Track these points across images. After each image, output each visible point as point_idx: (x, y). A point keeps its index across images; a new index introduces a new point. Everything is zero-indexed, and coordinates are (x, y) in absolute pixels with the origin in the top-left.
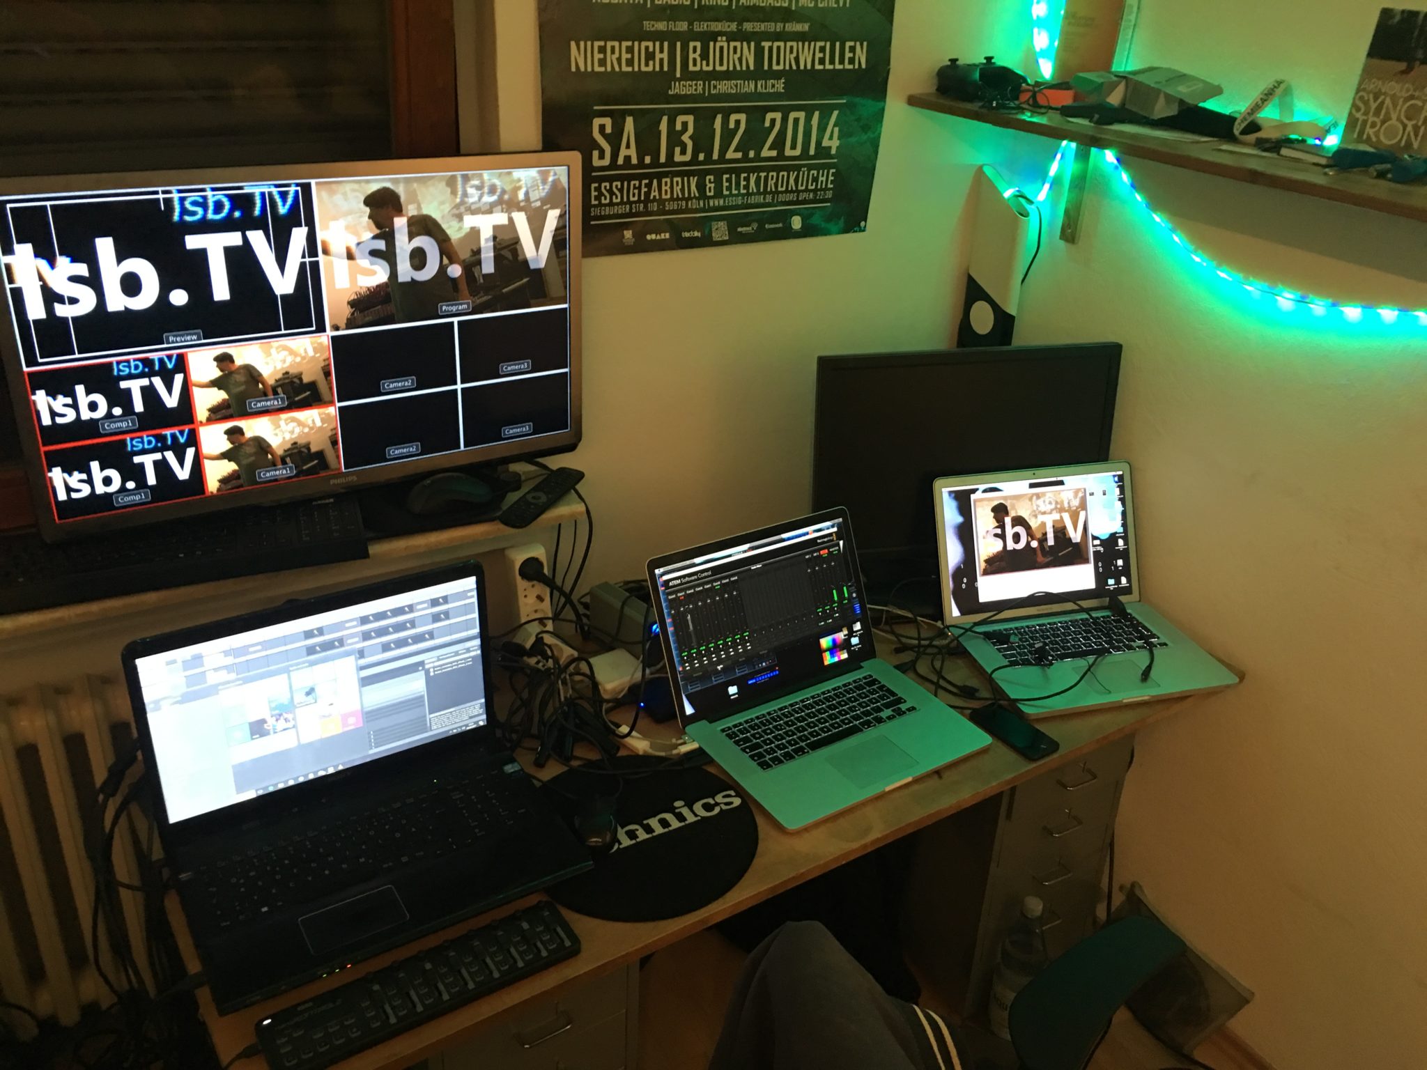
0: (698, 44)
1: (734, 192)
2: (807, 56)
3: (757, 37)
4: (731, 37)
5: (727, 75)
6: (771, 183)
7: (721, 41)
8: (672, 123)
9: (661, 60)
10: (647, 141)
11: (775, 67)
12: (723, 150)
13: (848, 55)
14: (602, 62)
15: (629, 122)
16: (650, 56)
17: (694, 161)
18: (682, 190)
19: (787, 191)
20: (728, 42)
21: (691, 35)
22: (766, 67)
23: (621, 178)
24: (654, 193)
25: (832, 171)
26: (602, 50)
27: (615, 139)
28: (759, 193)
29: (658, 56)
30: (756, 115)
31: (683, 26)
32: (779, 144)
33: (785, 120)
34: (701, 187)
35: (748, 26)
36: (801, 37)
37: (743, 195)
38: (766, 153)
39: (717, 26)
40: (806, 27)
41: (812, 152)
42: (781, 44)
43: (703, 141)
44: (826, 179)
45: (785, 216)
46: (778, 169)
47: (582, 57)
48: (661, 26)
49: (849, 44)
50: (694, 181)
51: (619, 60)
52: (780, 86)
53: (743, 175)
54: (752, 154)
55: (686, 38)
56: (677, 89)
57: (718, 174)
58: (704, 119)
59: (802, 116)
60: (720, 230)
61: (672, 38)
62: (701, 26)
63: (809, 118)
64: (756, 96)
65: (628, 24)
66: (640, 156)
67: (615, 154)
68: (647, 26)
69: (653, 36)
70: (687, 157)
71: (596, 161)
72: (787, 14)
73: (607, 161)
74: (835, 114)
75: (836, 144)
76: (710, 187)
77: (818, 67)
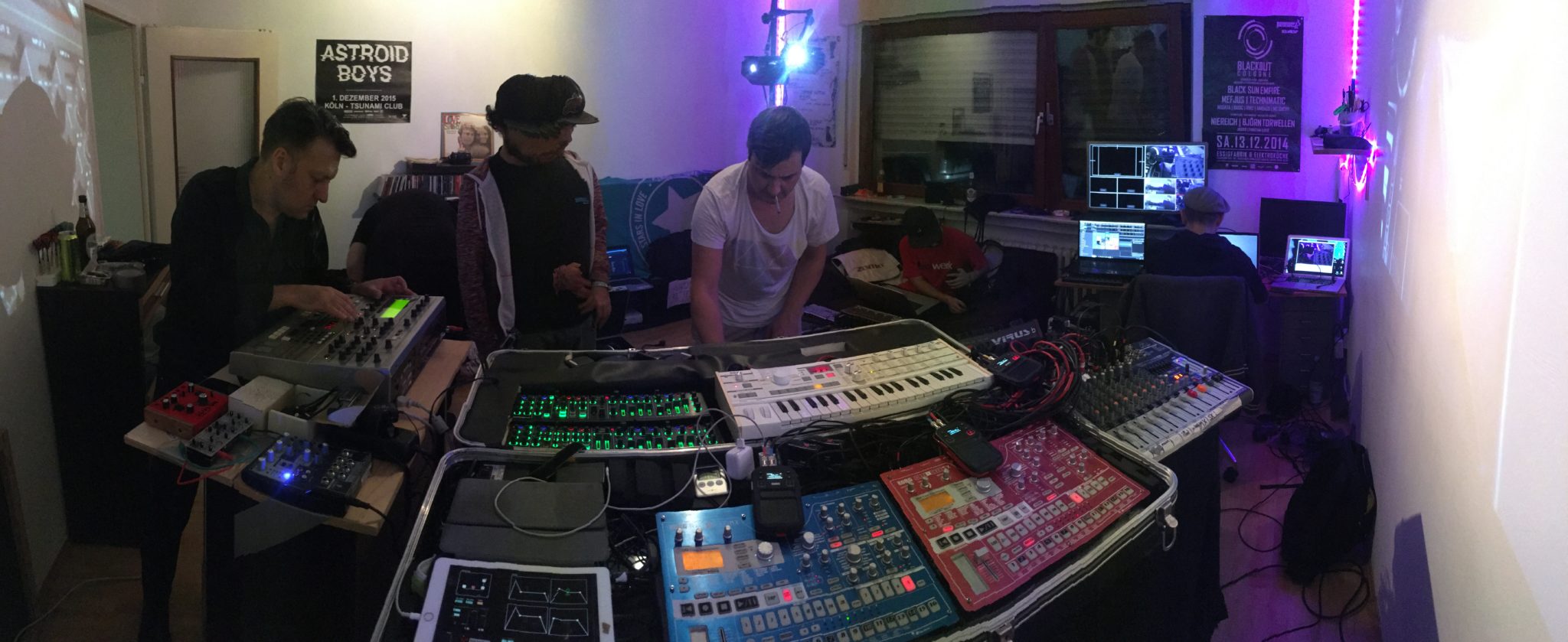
0: (1245, 119)
1: (1257, 158)
2: (1277, 123)
3: (1262, 118)
4: (1254, 118)
5: (1252, 127)
6: (1268, 156)
7: (1251, 119)
8: (1238, 138)
9: (1235, 123)
10: (1232, 142)
11: (1267, 125)
12: (1254, 145)
13: (1288, 124)
14: (1219, 123)
15: (1227, 137)
16: (1232, 122)
17: (1245, 148)
18: (1241, 155)
19: (1273, 158)
22: (1264, 125)
23: (1225, 150)
24: (1235, 155)
25: (1287, 154)
26: (1219, 120)
27: (1223, 141)
28: (1265, 158)
31: (1241, 115)
32: (1269, 145)
33: (1270, 139)
34: (1248, 155)
35: (1259, 116)
36: (1274, 118)
37: (1261, 158)
38: (1266, 147)
39: (1250, 115)
40: (1276, 116)
41: (1280, 148)
42: (1269, 120)
43: (1247, 143)
44: (1286, 156)
45: (1274, 165)
46: (1270, 152)
47: (1214, 121)
48: (1235, 115)
49: (1288, 121)
50: (1246, 153)
51: (1224, 122)
52: (1268, 130)
53: (1259, 153)
54: (1262, 147)
55: (1242, 118)
56: (1239, 129)
57: (1253, 153)
58: (1247, 137)
59: (1276, 138)
60: (1253, 166)
61: (1238, 117)
62: (1245, 115)
63: (1278, 139)
64: (1261, 133)
65: (1225, 114)
66: (1230, 145)
67: (1223, 145)
68: (1232, 115)
69: (1233, 117)
70: (1243, 147)
71: (1218, 146)
72: (1269, 113)
73: (1221, 146)
74: (1286, 139)
75: (1287, 147)
76: (1250, 155)
77: (1279, 126)
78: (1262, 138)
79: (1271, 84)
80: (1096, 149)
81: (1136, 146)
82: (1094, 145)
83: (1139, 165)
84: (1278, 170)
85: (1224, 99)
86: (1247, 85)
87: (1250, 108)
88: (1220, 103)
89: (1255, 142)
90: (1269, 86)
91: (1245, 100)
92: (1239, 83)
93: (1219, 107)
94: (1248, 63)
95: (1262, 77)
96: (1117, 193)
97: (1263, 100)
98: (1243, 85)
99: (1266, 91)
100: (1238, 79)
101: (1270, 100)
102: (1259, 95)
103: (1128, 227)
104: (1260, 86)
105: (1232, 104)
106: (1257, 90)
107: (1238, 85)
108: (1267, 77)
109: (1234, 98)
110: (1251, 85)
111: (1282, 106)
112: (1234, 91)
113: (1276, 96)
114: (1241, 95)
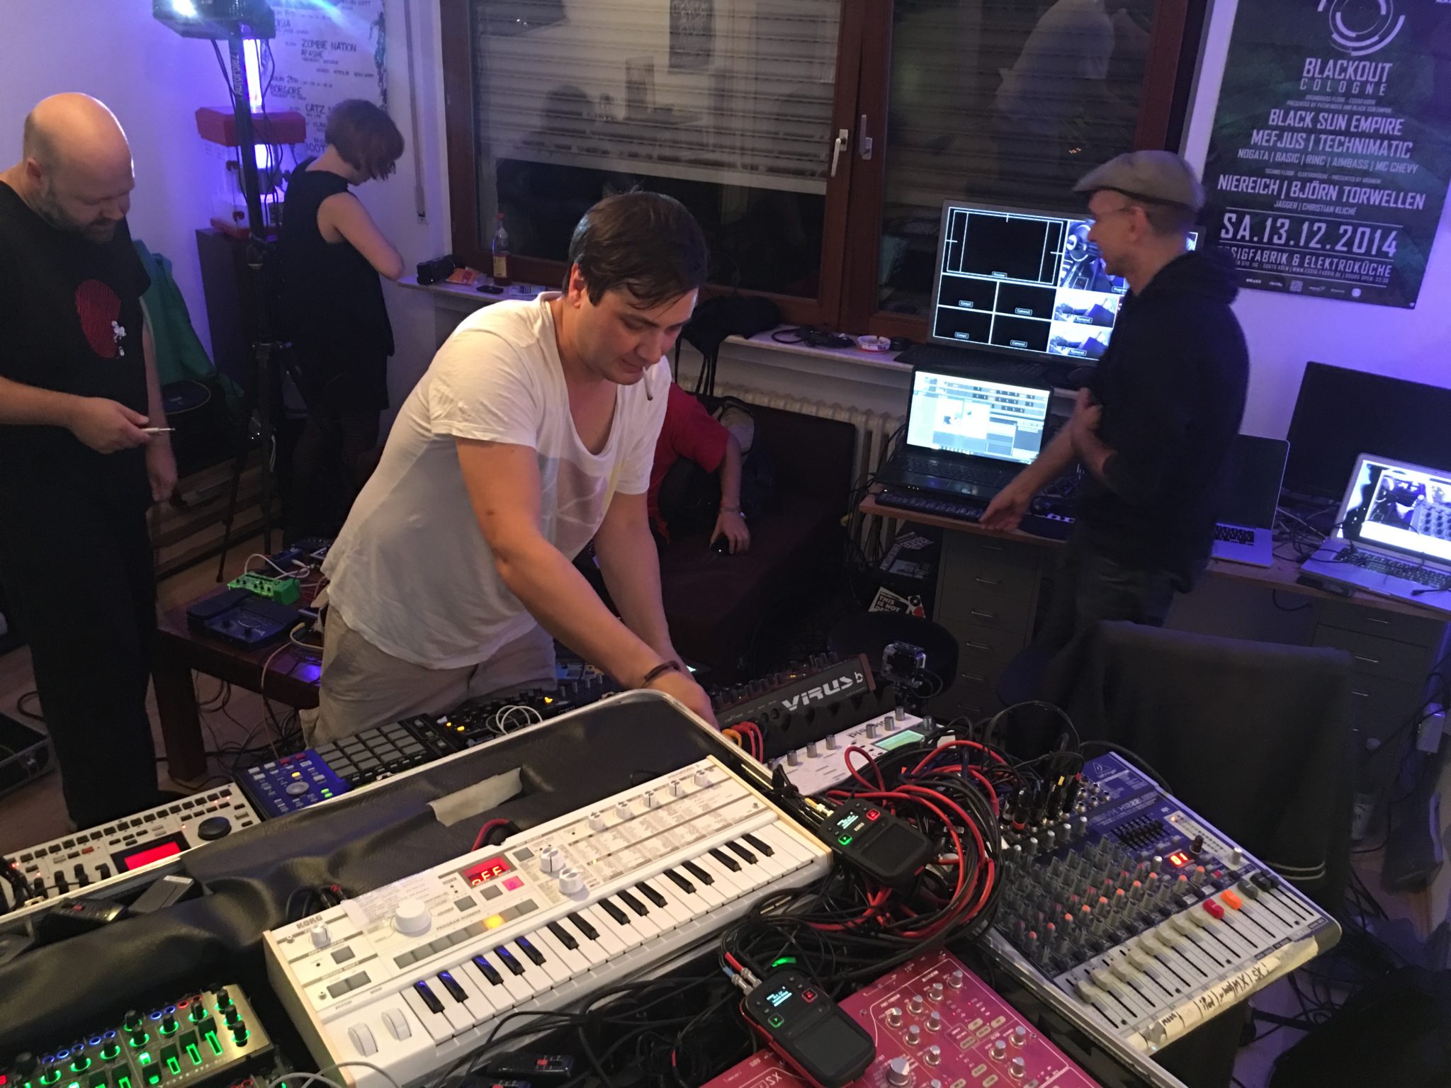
0: (1299, 184)
1: (1312, 266)
2: (1376, 198)
3: (1341, 185)
4: (1322, 182)
5: (1315, 201)
6: (1341, 267)
7: (1315, 184)
8: (1274, 221)
9: (1273, 190)
10: (1257, 229)
11: (1351, 200)
12: (1309, 240)
13: (1409, 200)
14: (1237, 186)
15: (1247, 219)
16: (1266, 186)
17: (1287, 244)
18: (1276, 259)
19: (1352, 272)
20: (1320, 184)
21: (1296, 178)
22: (1344, 200)
23: (1238, 246)
24: (1258, 257)
25: (1389, 267)
26: (1238, 180)
27: (1237, 226)
28: (1330, 270)
29: (1272, 187)
31: (1291, 173)
32: (1349, 244)
33: (1355, 232)
34: (1290, 259)
35: (1336, 177)
36: (1375, 187)
37: (1319, 270)
38: (1338, 247)
39: (1312, 175)
40: (1379, 182)
41: (1374, 252)
42: (1358, 189)
43: (1294, 234)
44: (1383, 271)
45: (1351, 287)
46: (1347, 259)
47: (1224, 183)
48: (1276, 172)
49: (1410, 195)
50: (1285, 256)
51: (1247, 186)
52: (1352, 211)
53: (1321, 258)
54: (1328, 247)
55: (1290, 180)
56: (1279, 204)
57: (1303, 254)
58: (1297, 224)
59: (1368, 231)
60: (1297, 285)
61: (1282, 179)
62: (1303, 174)
63: (1373, 232)
64: (1334, 215)
65: (1256, 170)
66: (1251, 236)
67: (1236, 233)
68: (1268, 171)
69: (1270, 177)
70: (1283, 241)
71: (1223, 234)
72: (1365, 173)
73: (1230, 236)
74: (1394, 234)
75: (1392, 251)
76: (1296, 261)
77: (1383, 204)
78: (1333, 226)
79: (1382, 110)
80: (961, 217)
81: (1049, 220)
82: (958, 210)
83: (1050, 260)
84: (1360, 300)
85: (1257, 137)
86: (1318, 111)
87: (1318, 160)
88: (1247, 145)
89: (1311, 235)
90: (1373, 115)
91: (1307, 140)
92: (1301, 104)
93: (1241, 153)
94: (1332, 64)
95: (1362, 95)
96: (994, 313)
97: (1357, 145)
98: (1309, 109)
99: (1365, 125)
100: (1301, 96)
101: (1373, 147)
102: (1347, 133)
103: (1013, 394)
104: (1351, 114)
105: (1274, 149)
106: (1341, 123)
107: (1297, 109)
108: (1375, 96)
109: (1280, 137)
110: (1328, 111)
111: (1401, 161)
112: (1284, 120)
113: (1390, 138)
114: (1303, 130)
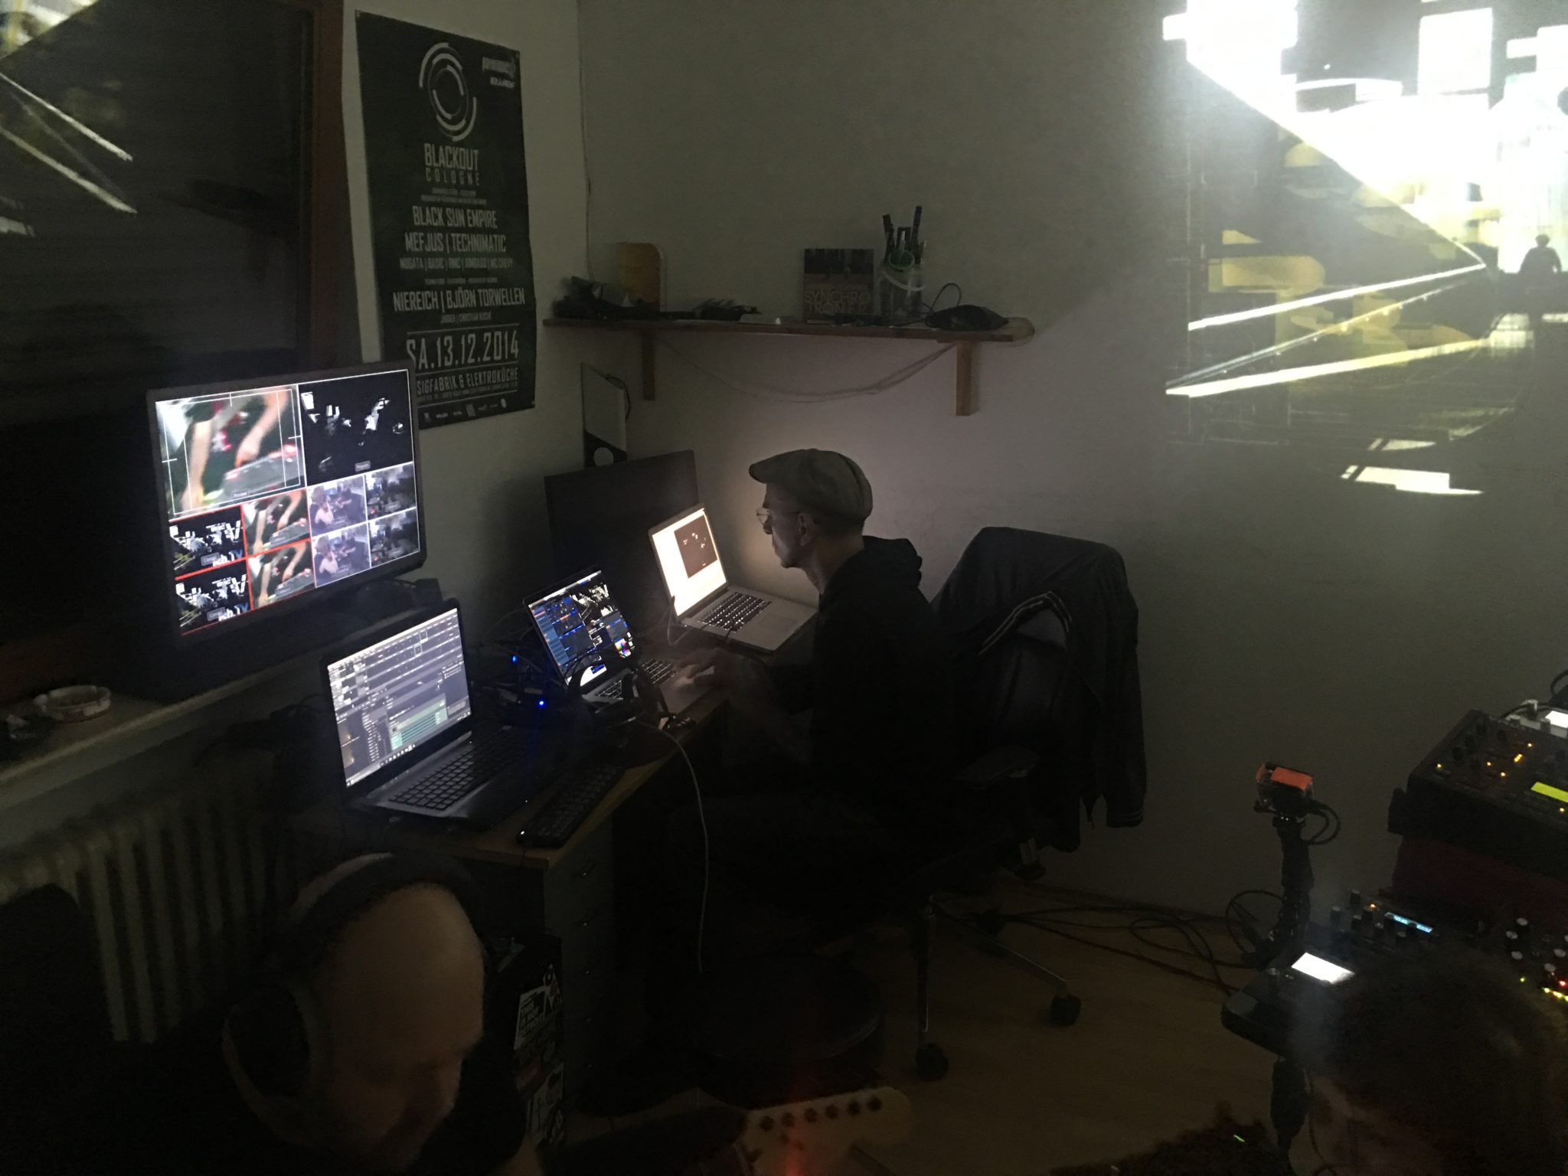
0: (450, 292)
1: (473, 385)
2: (498, 298)
3: (476, 288)
4: (464, 287)
5: (465, 310)
6: (489, 379)
7: (460, 290)
8: (442, 341)
9: (435, 303)
10: (432, 353)
11: (485, 305)
12: (467, 355)
13: (516, 296)
14: (408, 305)
15: (423, 344)
16: (430, 300)
17: (454, 365)
18: (449, 385)
19: (497, 383)
20: (463, 289)
21: (446, 287)
22: (481, 305)
24: (436, 388)
25: (516, 368)
26: (408, 297)
27: (417, 353)
28: (484, 385)
29: (433, 300)
30: (480, 335)
31: (442, 281)
32: (491, 354)
33: (493, 336)
34: (458, 382)
35: (471, 280)
36: (495, 286)
37: (477, 387)
38: (485, 358)
39: (456, 281)
40: (496, 280)
41: (506, 357)
42: (486, 290)
43: (457, 352)
44: (514, 373)
45: (500, 399)
46: (491, 369)
47: (399, 302)
48: (432, 282)
49: (516, 289)
50: (454, 378)
51: (416, 303)
52: (488, 316)
53: (476, 374)
54: (479, 359)
55: (443, 290)
56: (442, 320)
57: (464, 373)
58: (456, 339)
59: (500, 334)
60: (471, 410)
61: (438, 289)
62: (451, 281)
63: (503, 335)
64: (477, 322)
65: (417, 282)
66: (429, 365)
67: (416, 363)
68: (426, 282)
69: (429, 288)
70: (450, 363)
72: (485, 272)
74: (515, 332)
75: (516, 352)
76: (462, 381)
77: (504, 304)
79: (481, 202)
84: (508, 410)
86: (444, 206)
87: (454, 263)
88: (404, 253)
89: (468, 349)
90: (478, 207)
91: (443, 240)
92: (430, 199)
93: (402, 264)
94: (441, 149)
95: (467, 186)
97: (475, 242)
98: (437, 205)
99: (477, 219)
100: (429, 189)
101: (484, 243)
102: (467, 229)
104: (465, 207)
105: (424, 255)
106: (461, 218)
107: (431, 205)
108: (474, 186)
109: (425, 240)
110: (450, 206)
111: (499, 255)
112: (424, 219)
113: (492, 231)
114: (439, 229)
